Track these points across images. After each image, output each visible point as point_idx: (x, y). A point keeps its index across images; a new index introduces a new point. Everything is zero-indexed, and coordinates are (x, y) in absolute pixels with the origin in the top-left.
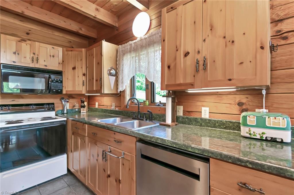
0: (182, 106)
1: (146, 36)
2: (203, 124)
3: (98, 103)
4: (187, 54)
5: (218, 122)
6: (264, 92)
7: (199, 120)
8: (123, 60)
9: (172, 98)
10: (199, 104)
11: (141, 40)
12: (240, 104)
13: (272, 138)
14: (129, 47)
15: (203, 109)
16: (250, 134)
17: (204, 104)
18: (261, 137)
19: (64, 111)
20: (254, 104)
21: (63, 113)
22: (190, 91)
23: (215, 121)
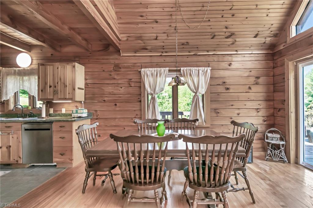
0: (53, 109)
1: (28, 68)
2: (62, 116)
4: (50, 87)
5: (68, 114)
6: (83, 102)
7: (60, 114)
8: (7, 79)
9: (46, 105)
10: (61, 107)
11: (24, 69)
12: (76, 107)
15: (63, 109)
18: (77, 116)
20: (81, 106)
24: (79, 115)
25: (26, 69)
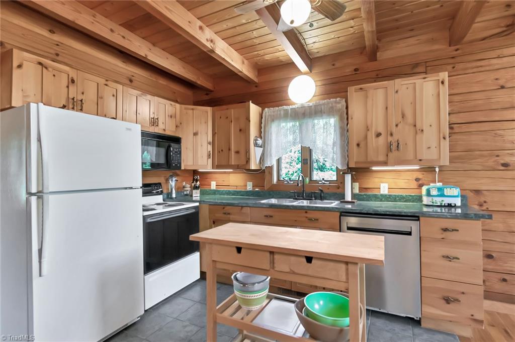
0: (358, 184)
1: (310, 104)
2: (383, 199)
3: (216, 183)
4: (379, 135)
5: (398, 196)
6: (437, 170)
7: (378, 196)
8: (271, 127)
10: (376, 180)
11: (303, 107)
12: (417, 180)
13: (448, 204)
14: (282, 113)
15: (381, 185)
16: (433, 203)
17: (384, 180)
18: (441, 204)
19: (171, 195)
20: (429, 180)
21: (172, 198)
22: (374, 168)
23: (395, 195)
24: (447, 201)
25: (306, 105)
